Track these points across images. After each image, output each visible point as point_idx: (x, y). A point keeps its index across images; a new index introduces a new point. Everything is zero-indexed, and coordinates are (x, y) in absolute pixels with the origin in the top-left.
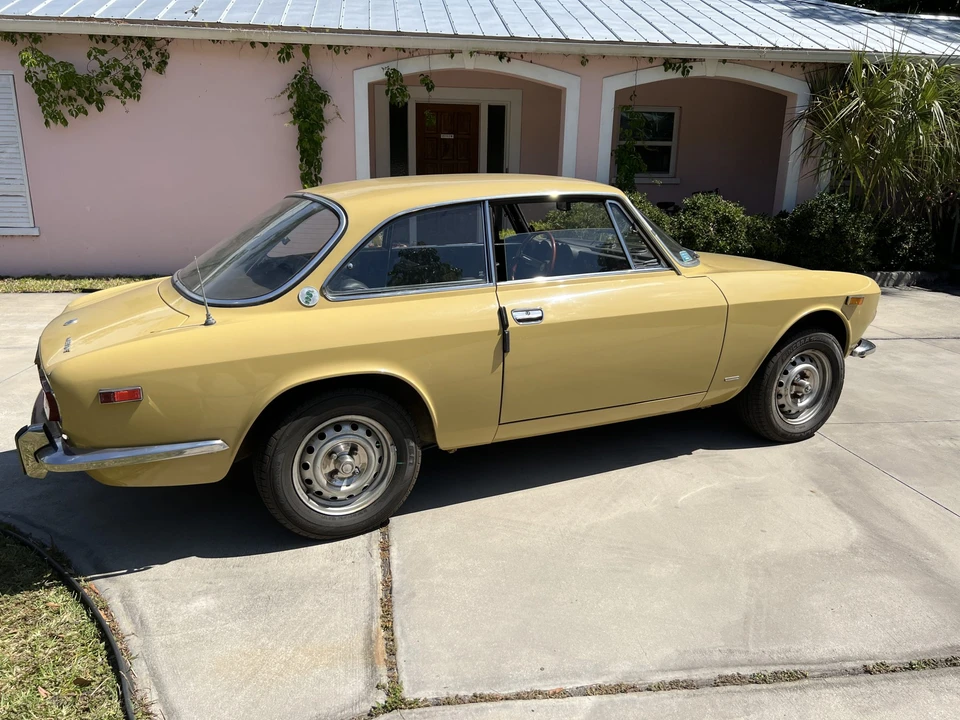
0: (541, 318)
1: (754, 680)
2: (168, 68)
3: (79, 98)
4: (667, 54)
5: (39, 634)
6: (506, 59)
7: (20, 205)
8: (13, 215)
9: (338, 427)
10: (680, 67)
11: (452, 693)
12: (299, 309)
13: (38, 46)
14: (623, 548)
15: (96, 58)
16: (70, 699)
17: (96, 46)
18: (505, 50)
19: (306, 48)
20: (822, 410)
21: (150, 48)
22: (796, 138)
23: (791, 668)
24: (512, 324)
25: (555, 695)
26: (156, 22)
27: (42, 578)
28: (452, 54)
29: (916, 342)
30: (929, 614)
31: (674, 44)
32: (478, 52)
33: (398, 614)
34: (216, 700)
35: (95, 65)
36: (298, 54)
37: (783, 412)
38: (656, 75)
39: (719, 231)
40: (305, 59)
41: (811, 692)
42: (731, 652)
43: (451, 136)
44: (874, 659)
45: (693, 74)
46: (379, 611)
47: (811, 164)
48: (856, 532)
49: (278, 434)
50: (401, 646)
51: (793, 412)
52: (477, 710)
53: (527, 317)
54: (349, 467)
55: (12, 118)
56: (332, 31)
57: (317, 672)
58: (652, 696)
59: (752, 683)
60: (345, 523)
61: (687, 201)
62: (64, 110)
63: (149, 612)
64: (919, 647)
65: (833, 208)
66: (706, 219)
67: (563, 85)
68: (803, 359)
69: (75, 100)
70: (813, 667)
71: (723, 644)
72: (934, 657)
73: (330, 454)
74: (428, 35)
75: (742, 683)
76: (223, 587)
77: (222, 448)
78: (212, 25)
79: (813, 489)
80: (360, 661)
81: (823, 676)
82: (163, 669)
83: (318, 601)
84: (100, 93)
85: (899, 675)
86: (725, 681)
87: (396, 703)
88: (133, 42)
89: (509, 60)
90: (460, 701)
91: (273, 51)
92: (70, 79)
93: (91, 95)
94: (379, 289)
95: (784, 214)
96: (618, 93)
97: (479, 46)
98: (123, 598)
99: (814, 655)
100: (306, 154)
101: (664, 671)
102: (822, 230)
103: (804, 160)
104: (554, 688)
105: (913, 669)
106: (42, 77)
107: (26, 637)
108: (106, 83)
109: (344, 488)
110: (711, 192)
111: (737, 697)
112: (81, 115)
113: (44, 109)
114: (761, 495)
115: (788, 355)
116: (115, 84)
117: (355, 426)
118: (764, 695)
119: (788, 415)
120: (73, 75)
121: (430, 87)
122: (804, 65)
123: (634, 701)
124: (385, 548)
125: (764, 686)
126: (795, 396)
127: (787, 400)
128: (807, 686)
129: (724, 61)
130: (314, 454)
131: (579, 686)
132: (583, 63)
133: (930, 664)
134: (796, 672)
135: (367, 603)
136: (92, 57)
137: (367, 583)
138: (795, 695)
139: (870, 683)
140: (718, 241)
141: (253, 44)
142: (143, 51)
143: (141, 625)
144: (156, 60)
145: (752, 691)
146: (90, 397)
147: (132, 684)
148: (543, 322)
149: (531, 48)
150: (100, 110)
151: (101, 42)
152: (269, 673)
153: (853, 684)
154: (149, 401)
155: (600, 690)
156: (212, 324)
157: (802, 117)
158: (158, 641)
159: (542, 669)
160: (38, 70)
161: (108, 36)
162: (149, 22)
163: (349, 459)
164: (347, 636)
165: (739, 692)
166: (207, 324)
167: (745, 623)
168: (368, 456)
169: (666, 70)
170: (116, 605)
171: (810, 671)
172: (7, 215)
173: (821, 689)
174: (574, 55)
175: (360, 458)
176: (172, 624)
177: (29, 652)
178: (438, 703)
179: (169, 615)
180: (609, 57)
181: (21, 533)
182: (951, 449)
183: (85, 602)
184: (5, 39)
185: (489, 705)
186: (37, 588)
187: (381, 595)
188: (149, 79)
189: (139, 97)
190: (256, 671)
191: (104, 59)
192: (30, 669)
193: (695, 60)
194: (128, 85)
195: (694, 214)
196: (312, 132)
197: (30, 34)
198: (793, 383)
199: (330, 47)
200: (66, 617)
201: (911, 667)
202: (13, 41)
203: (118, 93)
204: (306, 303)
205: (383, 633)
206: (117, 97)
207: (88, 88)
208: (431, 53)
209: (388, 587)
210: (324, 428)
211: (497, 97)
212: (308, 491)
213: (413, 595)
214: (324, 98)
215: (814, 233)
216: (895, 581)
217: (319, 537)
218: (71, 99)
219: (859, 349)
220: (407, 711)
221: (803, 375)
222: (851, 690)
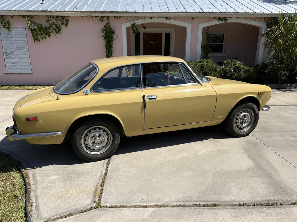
0: (156, 98)
1: (204, 206)
2: (69, 25)
3: (43, 34)
4: (219, 16)
5: (9, 183)
6: (168, 19)
7: (27, 65)
8: (25, 67)
9: (95, 129)
10: (223, 20)
11: (114, 205)
12: (83, 95)
13: (32, 19)
14: (177, 167)
15: (48, 22)
16: (12, 200)
17: (48, 19)
18: (168, 16)
19: (108, 18)
20: (251, 127)
21: (63, 19)
22: (262, 41)
23: (216, 203)
24: (147, 100)
25: (144, 207)
26: (65, 11)
27: (13, 169)
28: (151, 18)
29: (295, 106)
30: (266, 190)
31: (221, 13)
32: (160, 17)
33: (106, 182)
34: (50, 203)
35: (48, 24)
36: (105, 19)
37: (238, 128)
38: (216, 22)
39: (235, 71)
40: (108, 21)
41: (220, 210)
42: (200, 197)
43: (153, 43)
44: (243, 202)
45: (228, 21)
46: (101, 181)
47: (267, 49)
48: (251, 164)
49: (77, 131)
50: (104, 191)
51: (241, 128)
52: (120, 210)
53: (151, 98)
54: (98, 141)
55: (25, 40)
56: (115, 12)
57: (79, 197)
58: (172, 208)
59: (203, 206)
60: (97, 156)
61: (225, 62)
62: (39, 37)
63: (39, 179)
64: (259, 199)
65: (273, 63)
66: (231, 67)
67: (186, 26)
68: (244, 111)
69: (43, 35)
70: (223, 203)
71: (198, 195)
72: (262, 202)
73: (93, 137)
74: (144, 12)
75: (200, 206)
76: (60, 173)
77: (60, 134)
78: (80, 12)
79: (243, 151)
80: (92, 195)
81: (226, 206)
82: (39, 194)
83: (85, 178)
84: (49, 32)
85: (249, 207)
86: (195, 205)
87: (98, 206)
88: (58, 17)
89: (169, 19)
90: (116, 207)
91: (98, 19)
92: (41, 28)
93: (47, 33)
94: (107, 90)
95: (258, 65)
96: (203, 28)
97: (160, 15)
98: (33, 175)
99: (225, 200)
100: (108, 49)
101: (177, 202)
102: (269, 70)
103: (265, 48)
104: (144, 205)
105: (255, 206)
106: (33, 28)
107: (5, 184)
108: (51, 29)
109: (97, 147)
110: (234, 59)
111: (197, 210)
112: (44, 39)
113: (34, 37)
114: (225, 153)
115: (239, 110)
116: (53, 30)
117: (100, 129)
118: (206, 210)
119: (240, 128)
120: (42, 27)
121: (145, 28)
122: (265, 18)
123: (166, 210)
124: (108, 164)
125: (206, 208)
126: (242, 123)
127: (239, 124)
128: (219, 208)
129: (238, 17)
130: (88, 136)
131: (151, 204)
132: (192, 20)
133: (261, 204)
134: (217, 204)
135: (98, 179)
136: (47, 22)
137: (100, 174)
138: (215, 210)
139: (239, 209)
140: (234, 74)
141: (92, 17)
142: (61, 20)
143: (36, 183)
144: (65, 22)
145: (202, 209)
146: (24, 119)
147: (30, 197)
148: (156, 99)
149: (176, 15)
150: (49, 37)
151: (49, 18)
152: (66, 197)
153: (234, 209)
154: (40, 121)
155: (157, 206)
156: (58, 99)
157: (264, 34)
158: (39, 187)
159: (142, 199)
160: (32, 26)
161: (52, 16)
162: (63, 11)
163: (98, 138)
164: (90, 188)
165: (198, 209)
166: (57, 99)
167: (207, 190)
168: (104, 138)
169: (219, 21)
170: (31, 177)
171: (222, 204)
172: (24, 67)
173: (223, 209)
174: (190, 17)
175: (102, 138)
176: (44, 182)
177: (5, 188)
178: (110, 207)
179: (44, 180)
180: (201, 17)
181: (11, 157)
182: (293, 140)
183: (22, 176)
184: (23, 17)
185: (124, 208)
186: (11, 171)
187: (103, 177)
188: (63, 28)
189: (60, 33)
190: (63, 196)
191: (50, 22)
192: (4, 192)
193: (228, 17)
194: (57, 30)
195: (227, 66)
196: (109, 42)
197: (30, 16)
198: (241, 119)
199: (115, 17)
200: (17, 179)
201: (254, 205)
202: (25, 18)
203: (54, 32)
204: (86, 94)
205: (100, 187)
206: (54, 33)
207: (46, 31)
208: (145, 18)
209: (106, 175)
210: (91, 129)
211: (168, 30)
212: (86, 147)
213: (112, 177)
214: (113, 32)
215: (266, 71)
216: (259, 180)
217: (89, 160)
218: (41, 34)
219: (265, 109)
220: (101, 209)
221: (245, 116)
222: (233, 210)
